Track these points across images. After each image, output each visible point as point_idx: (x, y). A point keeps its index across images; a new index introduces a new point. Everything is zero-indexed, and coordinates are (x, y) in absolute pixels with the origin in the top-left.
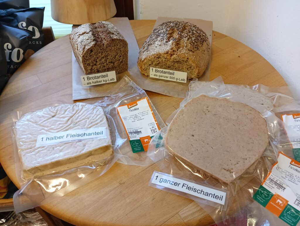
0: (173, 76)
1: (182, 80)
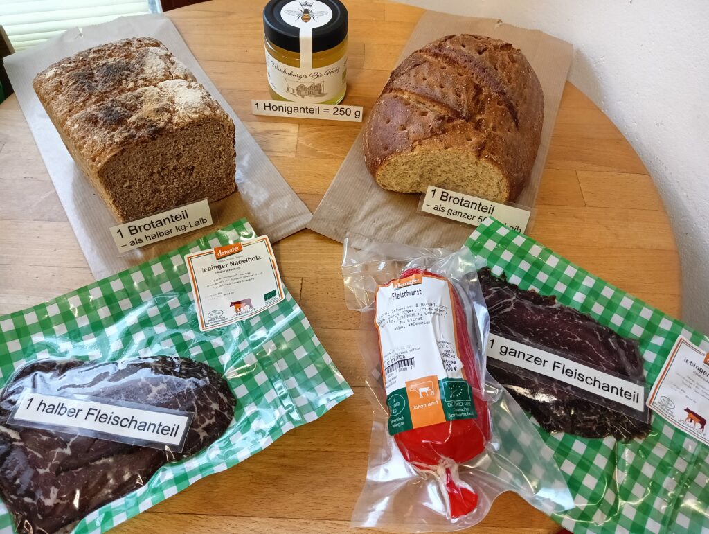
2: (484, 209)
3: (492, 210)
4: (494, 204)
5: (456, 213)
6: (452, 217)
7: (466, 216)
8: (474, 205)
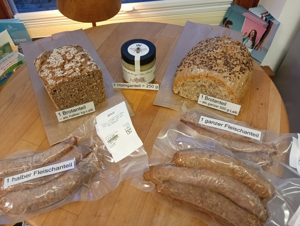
1: (234, 112)
2: (222, 103)
3: (225, 104)
4: (226, 102)
5: (211, 105)
7: (215, 106)
8: (218, 102)
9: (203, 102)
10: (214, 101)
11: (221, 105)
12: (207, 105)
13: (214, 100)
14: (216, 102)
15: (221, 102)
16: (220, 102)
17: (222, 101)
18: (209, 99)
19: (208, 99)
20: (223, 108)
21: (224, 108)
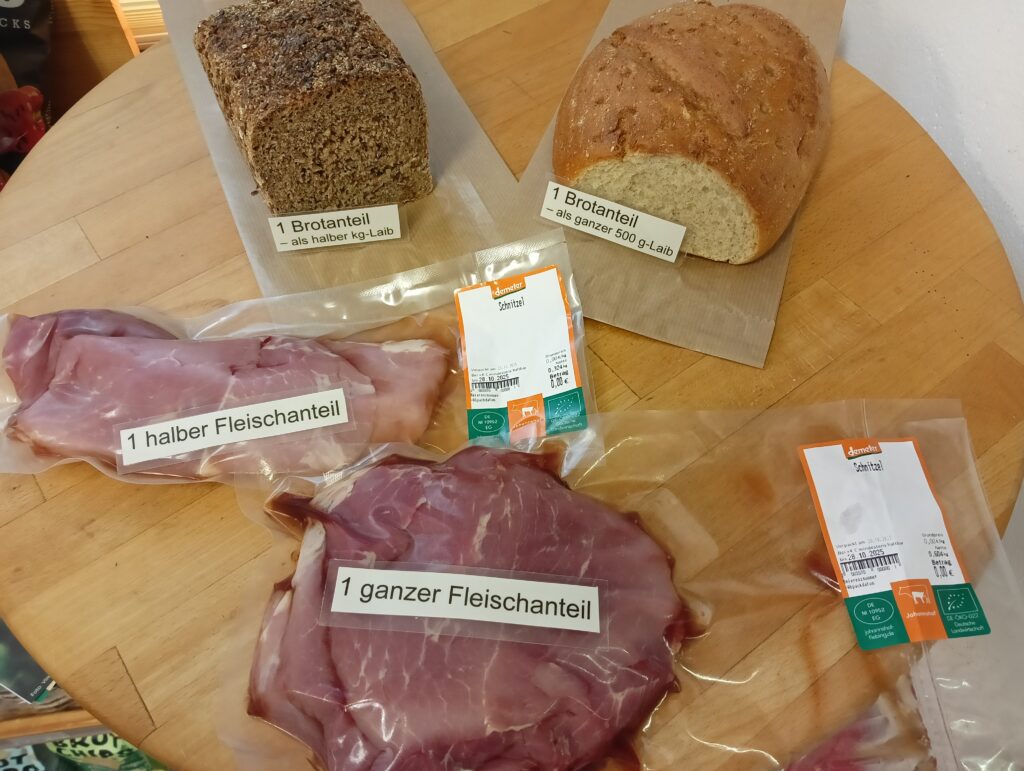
0: (631, 230)
1: (661, 249)
2: (623, 219)
3: (634, 222)
4: (637, 213)
5: (587, 223)
6: (581, 228)
7: (600, 228)
8: (611, 213)
9: (560, 214)
10: (596, 208)
11: (618, 225)
12: (571, 224)
13: (595, 204)
14: (603, 212)
15: (619, 213)
16: (616, 211)
17: (625, 211)
18: (581, 203)
19: (576, 200)
20: (626, 235)
21: (629, 237)
